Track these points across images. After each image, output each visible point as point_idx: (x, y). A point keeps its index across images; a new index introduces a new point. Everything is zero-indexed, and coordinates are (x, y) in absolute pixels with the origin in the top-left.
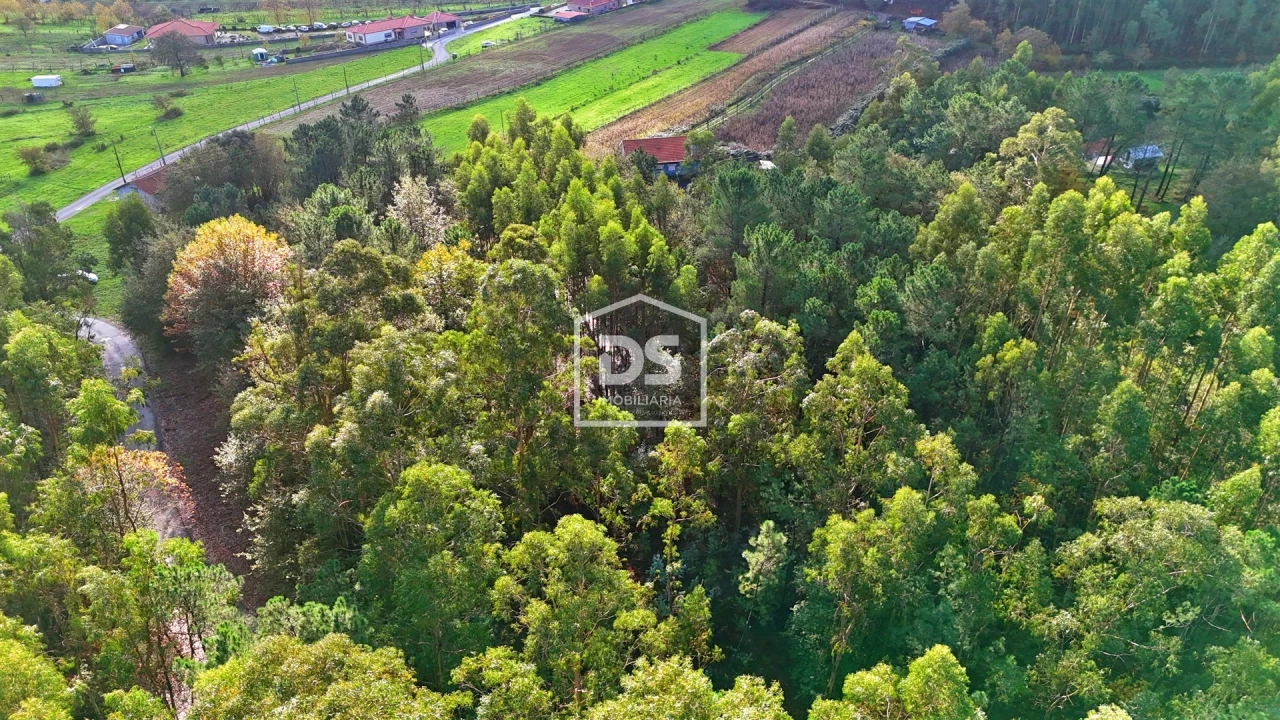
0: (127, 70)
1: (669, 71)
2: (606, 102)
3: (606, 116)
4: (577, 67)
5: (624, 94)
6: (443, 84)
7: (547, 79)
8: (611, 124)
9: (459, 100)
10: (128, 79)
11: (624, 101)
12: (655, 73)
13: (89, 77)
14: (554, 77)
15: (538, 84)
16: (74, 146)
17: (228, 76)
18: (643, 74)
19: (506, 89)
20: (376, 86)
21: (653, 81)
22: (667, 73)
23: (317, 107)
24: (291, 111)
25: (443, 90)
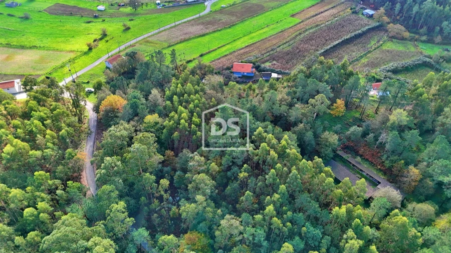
0: (123, 6)
2: (246, 38)
4: (245, 20)
5: (253, 35)
6: (203, 23)
7: (233, 25)
8: (242, 48)
9: (204, 32)
10: (122, 9)
12: (267, 26)
13: (112, 7)
14: (236, 24)
15: (230, 27)
16: (101, 39)
17: (147, 12)
18: (263, 27)
19: (219, 29)
20: (184, 23)
21: (264, 30)
22: (272, 27)
23: (165, 30)
24: (157, 31)
25: (202, 27)
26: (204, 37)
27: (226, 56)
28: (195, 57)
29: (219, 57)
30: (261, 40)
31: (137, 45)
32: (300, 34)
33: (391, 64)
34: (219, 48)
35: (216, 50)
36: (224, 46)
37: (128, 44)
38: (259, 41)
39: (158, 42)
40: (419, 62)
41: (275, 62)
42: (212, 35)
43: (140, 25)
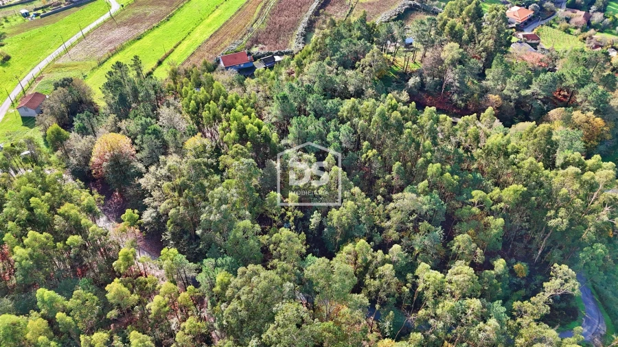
1: (223, 5)
2: (201, 27)
3: (205, 36)
4: (182, 7)
5: (207, 21)
6: (125, 24)
7: (171, 16)
8: (208, 40)
9: (136, 33)
11: (209, 25)
12: (217, 7)
14: (173, 14)
15: (168, 20)
17: (17, 29)
18: (212, 9)
19: (155, 25)
20: (94, 29)
21: (218, 12)
22: (222, 7)
23: (72, 46)
24: (61, 49)
25: (126, 28)
26: (141, 40)
27: (193, 54)
28: (153, 67)
29: (185, 58)
30: (224, 25)
31: (45, 75)
32: (264, 7)
33: (383, 15)
34: (175, 47)
35: (172, 51)
36: (180, 43)
37: (29, 77)
38: (221, 27)
39: (76, 63)
40: (406, 7)
41: (260, 46)
42: (151, 35)
43: (23, 49)
